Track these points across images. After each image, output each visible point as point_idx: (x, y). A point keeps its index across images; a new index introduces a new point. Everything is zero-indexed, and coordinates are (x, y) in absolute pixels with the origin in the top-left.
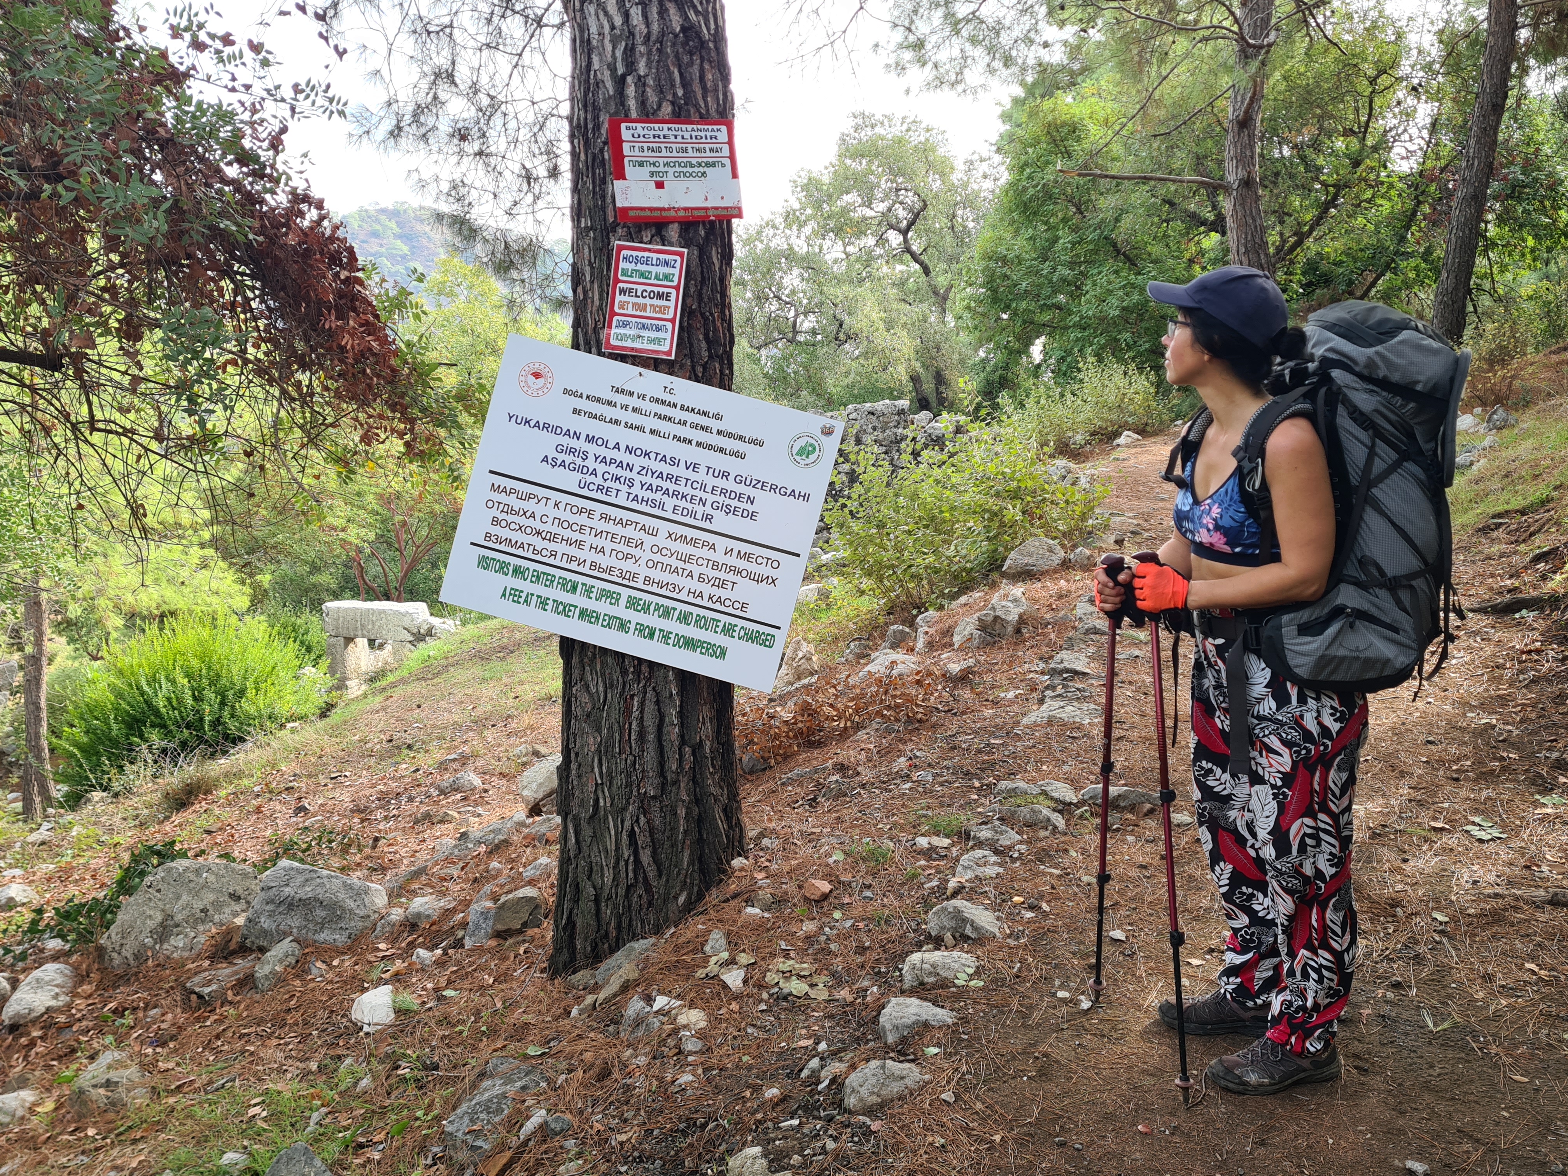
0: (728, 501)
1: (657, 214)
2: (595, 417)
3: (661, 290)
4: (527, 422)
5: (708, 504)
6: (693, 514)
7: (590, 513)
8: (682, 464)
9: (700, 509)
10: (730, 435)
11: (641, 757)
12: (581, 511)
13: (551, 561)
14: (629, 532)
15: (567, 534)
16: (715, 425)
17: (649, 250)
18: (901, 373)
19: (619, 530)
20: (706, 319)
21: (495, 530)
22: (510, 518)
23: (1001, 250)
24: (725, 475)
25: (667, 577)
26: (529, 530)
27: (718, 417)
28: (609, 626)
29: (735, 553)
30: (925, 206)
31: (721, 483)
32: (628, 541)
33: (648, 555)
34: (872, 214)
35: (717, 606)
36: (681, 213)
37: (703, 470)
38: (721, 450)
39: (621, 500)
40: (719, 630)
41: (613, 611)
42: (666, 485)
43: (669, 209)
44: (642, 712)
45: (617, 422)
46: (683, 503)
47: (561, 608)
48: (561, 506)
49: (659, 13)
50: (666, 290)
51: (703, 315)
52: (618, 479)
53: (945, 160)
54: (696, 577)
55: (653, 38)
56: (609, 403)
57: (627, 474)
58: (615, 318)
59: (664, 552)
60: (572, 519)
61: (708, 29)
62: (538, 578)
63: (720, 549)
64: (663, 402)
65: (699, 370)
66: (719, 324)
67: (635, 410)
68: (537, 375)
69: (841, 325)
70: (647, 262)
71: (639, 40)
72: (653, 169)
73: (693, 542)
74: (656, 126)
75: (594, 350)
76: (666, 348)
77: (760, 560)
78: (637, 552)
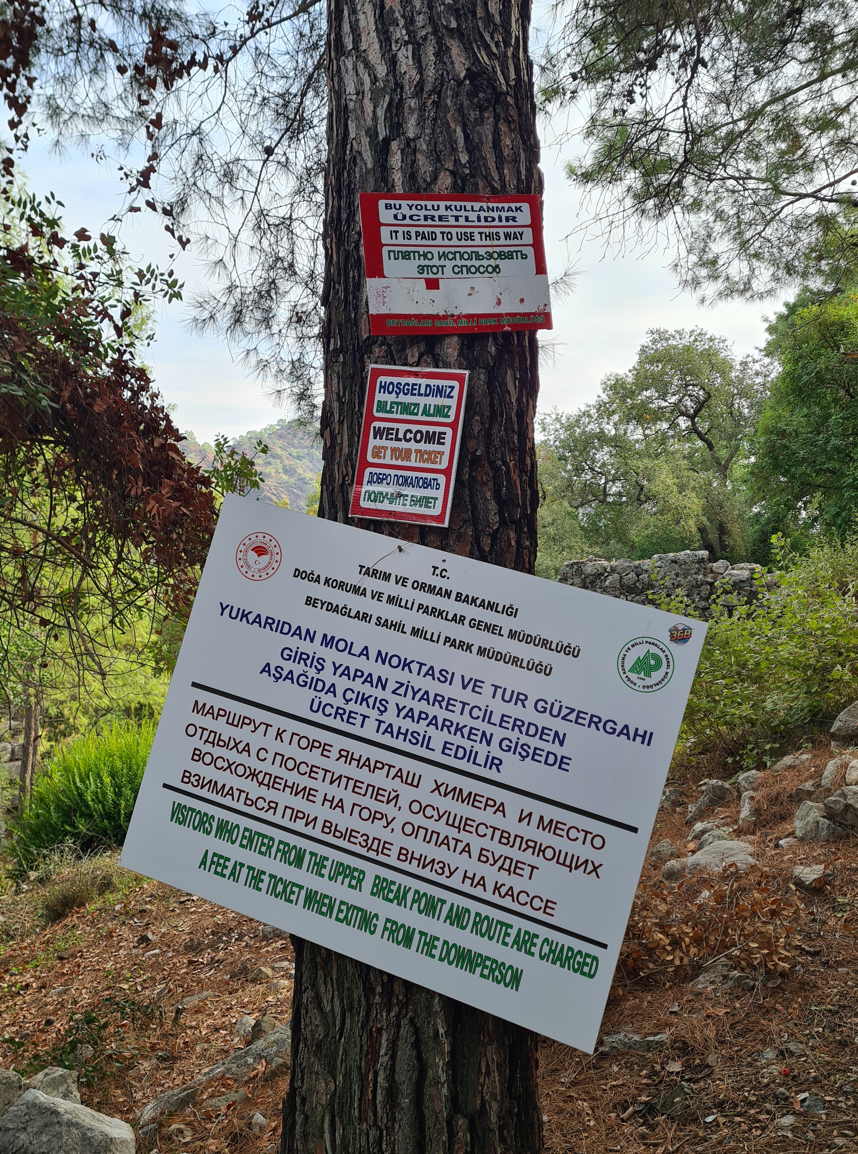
0: (524, 739)
1: (428, 324)
2: (336, 609)
3: (431, 429)
4: (245, 615)
5: (495, 742)
6: (471, 756)
7: (325, 748)
8: (457, 680)
9: (482, 749)
10: (529, 639)
11: (390, 1130)
12: (312, 745)
13: (268, 816)
14: (379, 779)
15: (293, 777)
16: (506, 623)
17: (416, 375)
18: (691, 525)
19: (364, 775)
20: (496, 470)
21: (197, 768)
22: (217, 751)
23: (781, 425)
24: (521, 699)
25: (432, 852)
26: (240, 770)
27: (511, 611)
28: (346, 920)
29: (535, 820)
30: (709, 396)
31: (514, 711)
32: (377, 793)
33: (405, 815)
34: (667, 404)
35: (506, 902)
36: (463, 323)
37: (487, 690)
38: (516, 661)
39: (369, 731)
40: (510, 940)
41: (354, 898)
42: (433, 711)
43: (445, 317)
44: (393, 1057)
45: (365, 617)
46: (457, 740)
47: (280, 887)
48: (286, 736)
49: (437, 54)
50: (438, 429)
51: (492, 464)
52: (365, 699)
53: (724, 361)
54: (475, 853)
55: (428, 87)
56: (356, 590)
57: (378, 693)
58: (368, 470)
59: (429, 812)
60: (301, 756)
61: (506, 78)
62: (251, 840)
63: (512, 813)
64: (431, 589)
65: (486, 542)
66: (515, 477)
67: (391, 600)
68: (260, 551)
69: (642, 489)
70: (412, 390)
71: (408, 90)
72: (423, 262)
73: (471, 799)
74: (429, 204)
75: (340, 515)
76: (436, 511)
77: (573, 834)
78: (389, 810)
